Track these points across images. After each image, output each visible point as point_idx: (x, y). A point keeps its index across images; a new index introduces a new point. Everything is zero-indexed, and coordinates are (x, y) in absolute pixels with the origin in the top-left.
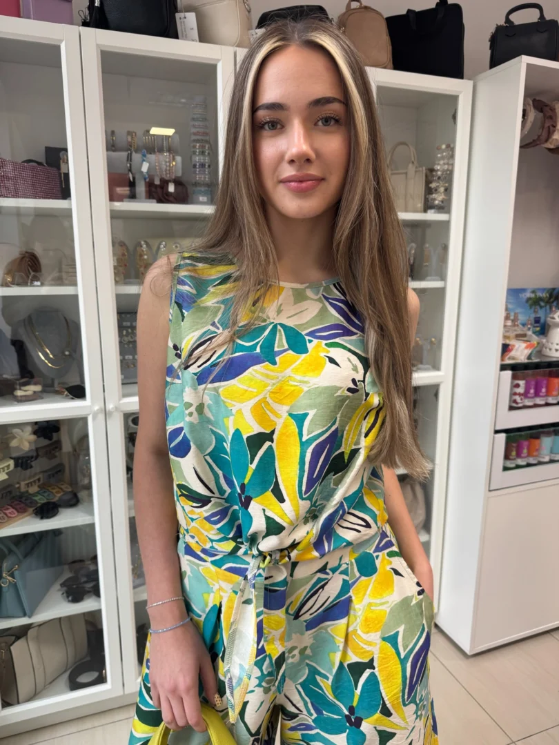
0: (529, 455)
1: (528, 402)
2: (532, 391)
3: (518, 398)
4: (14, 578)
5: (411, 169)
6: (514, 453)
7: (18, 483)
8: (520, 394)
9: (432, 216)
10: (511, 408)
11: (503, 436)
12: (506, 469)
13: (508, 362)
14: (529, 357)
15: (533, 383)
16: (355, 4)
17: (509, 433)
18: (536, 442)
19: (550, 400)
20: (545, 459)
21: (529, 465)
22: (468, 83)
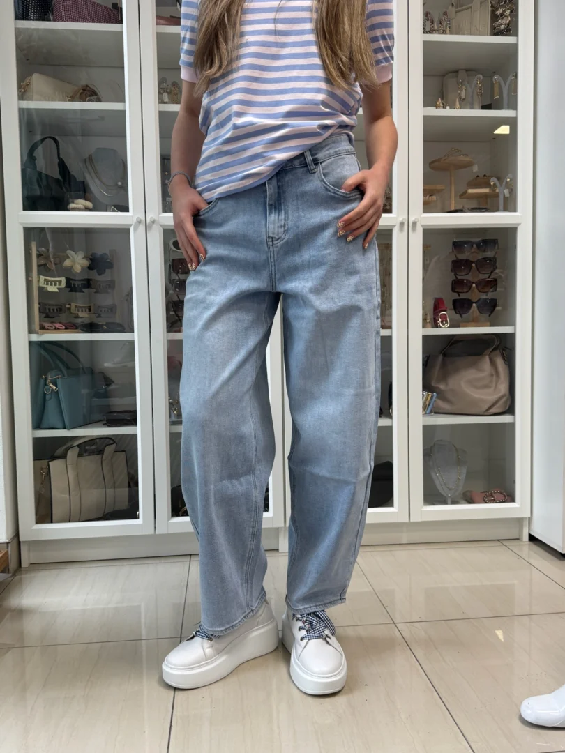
4: (56, 386)
7: (70, 305)
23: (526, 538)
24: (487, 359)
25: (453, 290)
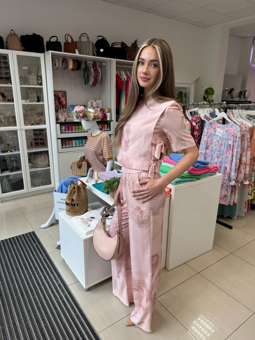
0: (69, 145)
1: (66, 132)
2: (67, 129)
3: (63, 131)
5: (33, 74)
6: (64, 144)
8: (63, 130)
9: (39, 86)
10: (61, 133)
11: (60, 140)
12: (62, 148)
13: (59, 121)
14: (65, 121)
15: (67, 127)
16: (12, 32)
17: (62, 139)
18: (70, 142)
19: (73, 132)
20: (74, 146)
21: (69, 147)
22: (43, 54)
23: (54, 191)
24: (43, 156)
25: (34, 140)
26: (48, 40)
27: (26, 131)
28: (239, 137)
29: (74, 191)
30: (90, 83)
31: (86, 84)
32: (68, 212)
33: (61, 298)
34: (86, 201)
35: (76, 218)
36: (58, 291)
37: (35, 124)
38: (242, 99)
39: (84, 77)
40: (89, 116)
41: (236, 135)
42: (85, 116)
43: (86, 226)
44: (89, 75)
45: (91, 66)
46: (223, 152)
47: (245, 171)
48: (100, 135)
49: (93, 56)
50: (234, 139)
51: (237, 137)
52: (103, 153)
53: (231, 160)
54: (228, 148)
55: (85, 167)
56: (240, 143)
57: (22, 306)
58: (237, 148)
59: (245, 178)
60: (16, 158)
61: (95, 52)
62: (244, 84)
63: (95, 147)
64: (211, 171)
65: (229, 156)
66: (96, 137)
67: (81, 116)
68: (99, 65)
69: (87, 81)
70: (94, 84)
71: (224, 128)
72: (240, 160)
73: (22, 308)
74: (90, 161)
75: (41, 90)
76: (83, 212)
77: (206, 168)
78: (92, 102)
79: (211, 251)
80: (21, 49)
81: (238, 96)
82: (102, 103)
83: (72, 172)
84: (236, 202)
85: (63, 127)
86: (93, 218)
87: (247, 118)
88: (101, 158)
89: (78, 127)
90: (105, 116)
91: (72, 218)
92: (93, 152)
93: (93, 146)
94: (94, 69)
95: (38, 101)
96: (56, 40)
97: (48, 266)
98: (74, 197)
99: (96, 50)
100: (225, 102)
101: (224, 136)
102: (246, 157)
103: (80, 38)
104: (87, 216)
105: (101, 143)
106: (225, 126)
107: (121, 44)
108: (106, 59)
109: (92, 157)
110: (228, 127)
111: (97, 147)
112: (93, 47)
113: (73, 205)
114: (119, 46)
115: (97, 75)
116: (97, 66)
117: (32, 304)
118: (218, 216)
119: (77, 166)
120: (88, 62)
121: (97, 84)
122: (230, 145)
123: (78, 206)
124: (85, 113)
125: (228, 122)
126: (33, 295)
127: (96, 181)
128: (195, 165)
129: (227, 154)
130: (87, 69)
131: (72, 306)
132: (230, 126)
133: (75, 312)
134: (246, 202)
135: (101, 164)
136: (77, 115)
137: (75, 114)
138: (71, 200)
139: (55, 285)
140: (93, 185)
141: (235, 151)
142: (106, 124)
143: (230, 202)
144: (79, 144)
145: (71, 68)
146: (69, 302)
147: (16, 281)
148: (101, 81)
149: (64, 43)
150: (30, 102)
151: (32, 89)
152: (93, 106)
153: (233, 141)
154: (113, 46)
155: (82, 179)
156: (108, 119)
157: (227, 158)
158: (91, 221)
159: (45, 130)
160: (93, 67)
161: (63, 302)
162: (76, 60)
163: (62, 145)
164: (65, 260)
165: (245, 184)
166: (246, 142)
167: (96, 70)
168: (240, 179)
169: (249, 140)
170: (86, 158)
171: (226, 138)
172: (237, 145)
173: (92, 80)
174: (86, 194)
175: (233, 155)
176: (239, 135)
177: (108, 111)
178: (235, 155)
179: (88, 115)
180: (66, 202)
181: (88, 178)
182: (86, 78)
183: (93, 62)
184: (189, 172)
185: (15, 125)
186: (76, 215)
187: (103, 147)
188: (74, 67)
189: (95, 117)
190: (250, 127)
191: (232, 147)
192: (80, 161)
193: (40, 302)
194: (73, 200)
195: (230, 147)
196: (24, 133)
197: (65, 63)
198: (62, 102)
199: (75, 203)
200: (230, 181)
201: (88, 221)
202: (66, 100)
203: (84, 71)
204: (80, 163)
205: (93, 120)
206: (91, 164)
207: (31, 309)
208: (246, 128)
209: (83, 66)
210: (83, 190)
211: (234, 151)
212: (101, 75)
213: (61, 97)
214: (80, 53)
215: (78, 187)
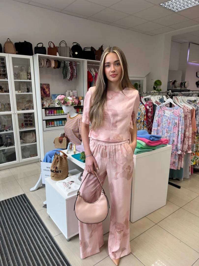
0: (52, 125)
1: (50, 115)
2: (50, 113)
3: (47, 114)
5: (24, 71)
6: (48, 124)
8: (47, 113)
9: (28, 81)
10: (46, 116)
11: (45, 121)
12: (46, 127)
13: (44, 107)
14: (49, 106)
15: (50, 111)
16: (9, 40)
17: (46, 120)
18: (53, 122)
19: (55, 115)
20: (56, 125)
21: (52, 127)
22: (32, 56)
23: (40, 161)
24: (32, 134)
25: (25, 122)
26: (36, 46)
27: (18, 114)
28: (183, 117)
29: (58, 160)
30: (68, 78)
31: (65, 79)
32: (53, 178)
33: (48, 247)
34: (67, 169)
35: (59, 182)
36: (46, 241)
37: (25, 109)
38: (183, 89)
39: (63, 73)
40: (69, 102)
41: (180, 116)
42: (65, 103)
43: (68, 188)
44: (67, 72)
45: (68, 65)
46: (171, 128)
47: (189, 143)
48: (77, 117)
49: (70, 57)
50: (179, 118)
51: (181, 117)
52: (79, 131)
53: (178, 134)
54: (175, 126)
55: (65, 142)
56: (184, 121)
57: (16, 255)
58: (182, 125)
59: (189, 148)
60: (10, 136)
61: (71, 54)
62: (183, 77)
63: (73, 126)
64: (163, 143)
65: (176, 131)
66: (73, 119)
67: (62, 103)
68: (74, 64)
69: (65, 76)
70: (71, 78)
71: (171, 110)
72: (185, 134)
73: (17, 256)
74: (69, 137)
75: (30, 84)
76: (64, 177)
77: (159, 141)
78: (70, 92)
79: (165, 206)
80: (15, 53)
81: (180, 86)
82: (77, 92)
83: (55, 146)
84: (182, 167)
85: (47, 111)
86: (73, 182)
87: (188, 103)
88: (78, 134)
89: (59, 111)
90: (79, 103)
91: (56, 182)
92: (71, 130)
93: (71, 125)
94: (70, 67)
95: (28, 91)
96: (42, 46)
97: (37, 222)
98: (58, 166)
99: (72, 53)
100: (170, 91)
101: (172, 117)
102: (189, 132)
103: (60, 44)
104: (68, 180)
105: (77, 123)
106: (172, 109)
107: (91, 48)
108: (80, 60)
109: (70, 134)
110: (174, 109)
111: (74, 126)
112: (70, 50)
113: (57, 172)
114: (90, 50)
115: (73, 72)
116: (73, 65)
117: (25, 253)
118: (169, 178)
119: (59, 141)
120: (66, 62)
121: (73, 78)
122: (176, 123)
123: (60, 172)
124: (65, 101)
125: (174, 106)
126: (25, 246)
127: (75, 152)
128: (151, 139)
129: (174, 130)
130: (65, 67)
131: (57, 254)
132: (176, 109)
133: (59, 258)
134: (190, 167)
135: (77, 139)
136: (59, 102)
137: (57, 101)
138: (55, 168)
139: (43, 237)
140: (72, 156)
141: (181, 127)
142: (80, 108)
143: (178, 167)
144: (60, 124)
145: (54, 67)
146: (55, 250)
147: (11, 235)
148: (76, 76)
149: (48, 48)
150: (21, 92)
151: (23, 83)
152: (70, 95)
153: (179, 120)
154: (85, 50)
155: (63, 151)
156: (82, 105)
157: (174, 133)
158: (71, 184)
159: (33, 114)
160: (70, 66)
161: (50, 250)
162: (57, 60)
163: (47, 125)
164: (50, 216)
165: (189, 153)
166: (188, 121)
167: (72, 68)
168: (185, 149)
169: (190, 119)
170: (66, 134)
171: (173, 118)
172: (182, 123)
173: (69, 76)
174: (66, 163)
175: (179, 131)
176: (183, 115)
177: (81, 98)
178: (180, 130)
179: (67, 102)
180: (51, 170)
181: (68, 150)
182: (65, 74)
183: (70, 62)
184: (146, 144)
185: (10, 110)
186: (59, 180)
187: (79, 126)
188: (56, 66)
189: (73, 103)
190: (191, 109)
191: (177, 125)
192: (61, 137)
193: (31, 251)
194: (56, 168)
195: (176, 125)
196: (17, 116)
197: (49, 63)
198: (46, 92)
199: (58, 170)
200: (177, 151)
201: (69, 184)
202: (49, 91)
203: (63, 69)
204: (61, 138)
205: (71, 105)
206: (69, 139)
207: (24, 257)
208: (187, 110)
209: (62, 65)
210: (65, 160)
211: (179, 128)
212: (76, 72)
213: (46, 88)
214: (60, 55)
215: (61, 157)
